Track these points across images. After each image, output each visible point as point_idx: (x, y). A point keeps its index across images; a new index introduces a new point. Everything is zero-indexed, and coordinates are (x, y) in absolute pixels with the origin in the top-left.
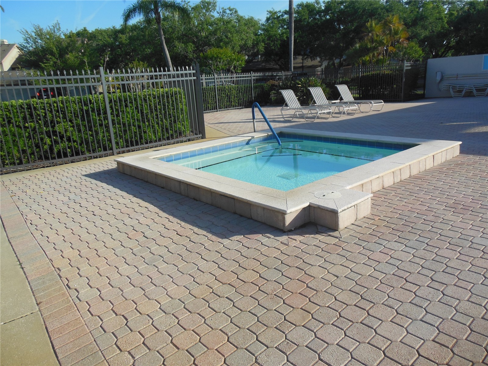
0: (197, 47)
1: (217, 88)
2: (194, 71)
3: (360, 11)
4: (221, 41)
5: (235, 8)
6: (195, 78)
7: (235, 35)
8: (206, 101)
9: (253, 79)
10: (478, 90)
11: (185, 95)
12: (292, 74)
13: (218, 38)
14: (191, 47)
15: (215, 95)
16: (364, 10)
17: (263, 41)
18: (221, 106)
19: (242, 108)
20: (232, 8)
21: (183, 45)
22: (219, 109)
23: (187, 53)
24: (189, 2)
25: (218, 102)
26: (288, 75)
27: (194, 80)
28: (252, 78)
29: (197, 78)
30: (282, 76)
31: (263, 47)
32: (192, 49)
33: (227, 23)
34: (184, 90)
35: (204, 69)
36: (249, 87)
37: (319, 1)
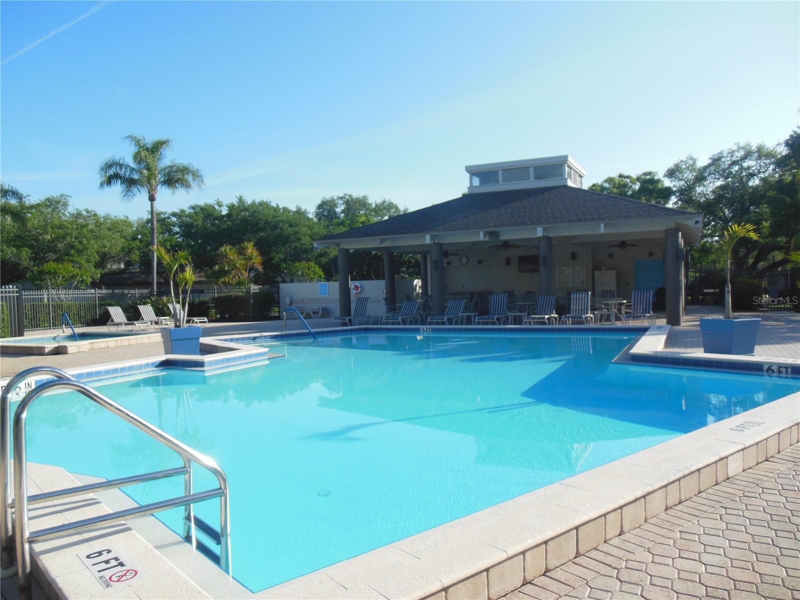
0: (35, 253)
1: (52, 304)
2: (17, 290)
3: (262, 223)
4: (72, 247)
5: (94, 211)
6: (18, 294)
7: (92, 242)
8: (37, 317)
9: (98, 297)
10: (314, 313)
11: (7, 307)
12: (149, 293)
13: (68, 243)
14: (26, 253)
15: (49, 312)
16: (267, 222)
17: (139, 249)
18: (55, 324)
19: (83, 327)
20: (90, 209)
21: (14, 250)
22: (53, 326)
23: (19, 260)
24: (28, 196)
25: (53, 320)
26: (143, 293)
27: (17, 296)
28: (97, 295)
29: (20, 294)
30: (135, 294)
31: (138, 255)
32: (28, 255)
33: (82, 227)
34: (6, 302)
35: (38, 283)
36: (93, 305)
37: (222, 203)
